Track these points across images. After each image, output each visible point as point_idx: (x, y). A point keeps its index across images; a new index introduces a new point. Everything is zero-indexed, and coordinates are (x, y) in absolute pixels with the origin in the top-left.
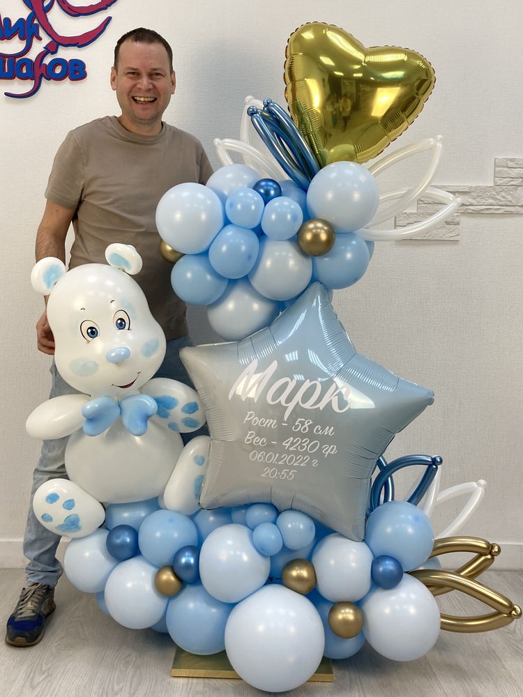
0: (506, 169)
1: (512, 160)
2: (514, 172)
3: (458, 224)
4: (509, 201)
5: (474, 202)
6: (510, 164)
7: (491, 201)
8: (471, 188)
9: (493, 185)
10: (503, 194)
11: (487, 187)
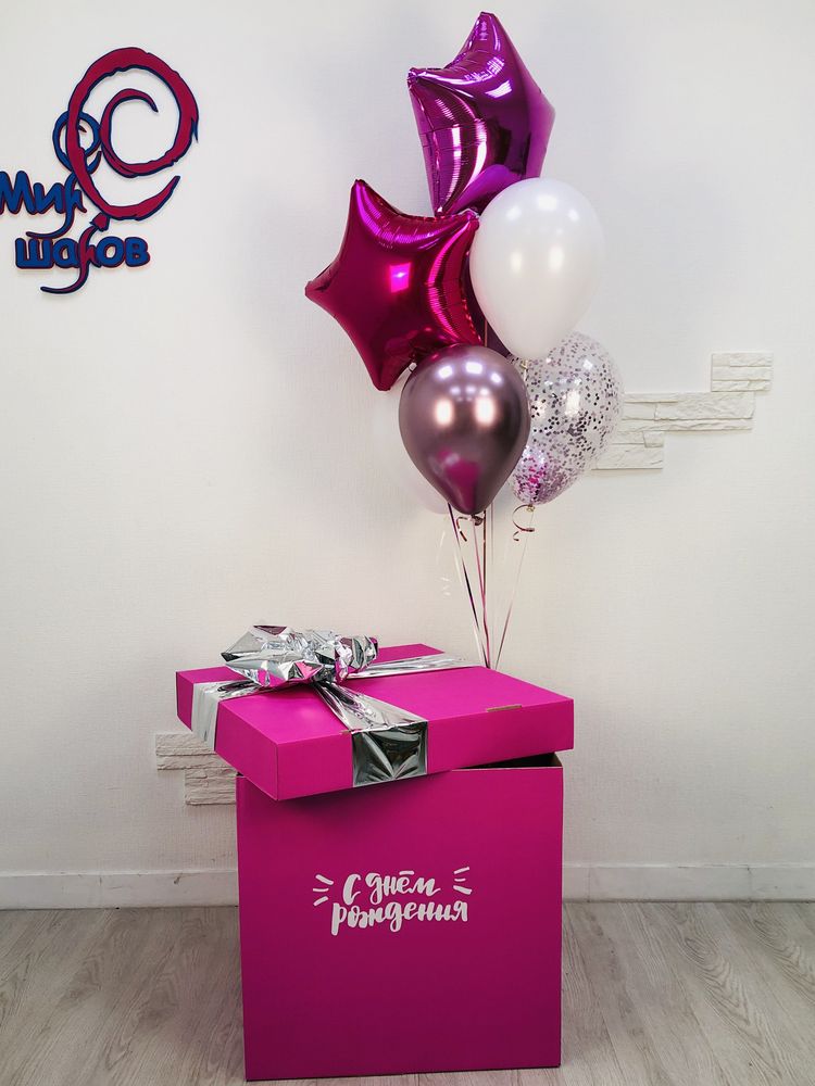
0: (727, 368)
2: (739, 373)
3: (661, 446)
4: (732, 413)
5: (683, 415)
6: (735, 362)
7: (706, 414)
8: (678, 396)
9: (708, 391)
10: (723, 403)
11: (701, 394)
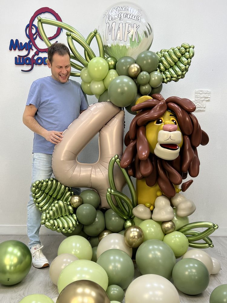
0: (199, 94)
1: (201, 91)
2: (202, 96)
4: (200, 106)
6: (201, 93)
9: (194, 100)
10: (198, 103)
